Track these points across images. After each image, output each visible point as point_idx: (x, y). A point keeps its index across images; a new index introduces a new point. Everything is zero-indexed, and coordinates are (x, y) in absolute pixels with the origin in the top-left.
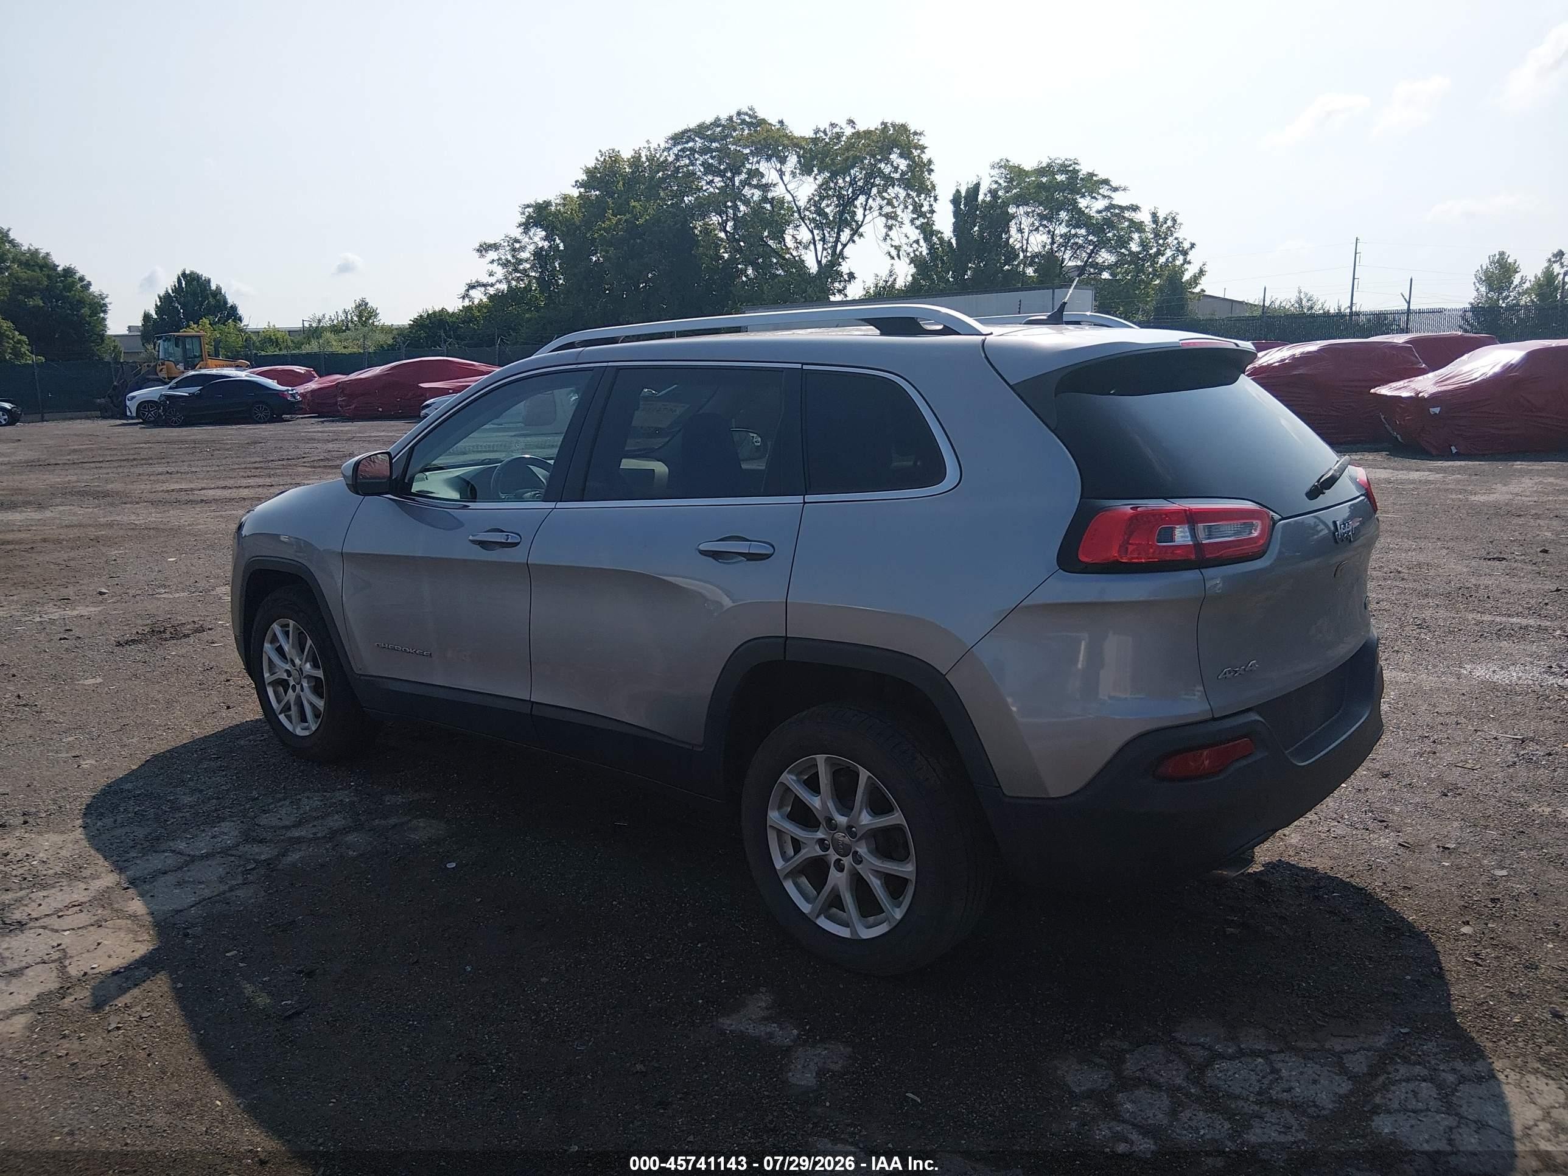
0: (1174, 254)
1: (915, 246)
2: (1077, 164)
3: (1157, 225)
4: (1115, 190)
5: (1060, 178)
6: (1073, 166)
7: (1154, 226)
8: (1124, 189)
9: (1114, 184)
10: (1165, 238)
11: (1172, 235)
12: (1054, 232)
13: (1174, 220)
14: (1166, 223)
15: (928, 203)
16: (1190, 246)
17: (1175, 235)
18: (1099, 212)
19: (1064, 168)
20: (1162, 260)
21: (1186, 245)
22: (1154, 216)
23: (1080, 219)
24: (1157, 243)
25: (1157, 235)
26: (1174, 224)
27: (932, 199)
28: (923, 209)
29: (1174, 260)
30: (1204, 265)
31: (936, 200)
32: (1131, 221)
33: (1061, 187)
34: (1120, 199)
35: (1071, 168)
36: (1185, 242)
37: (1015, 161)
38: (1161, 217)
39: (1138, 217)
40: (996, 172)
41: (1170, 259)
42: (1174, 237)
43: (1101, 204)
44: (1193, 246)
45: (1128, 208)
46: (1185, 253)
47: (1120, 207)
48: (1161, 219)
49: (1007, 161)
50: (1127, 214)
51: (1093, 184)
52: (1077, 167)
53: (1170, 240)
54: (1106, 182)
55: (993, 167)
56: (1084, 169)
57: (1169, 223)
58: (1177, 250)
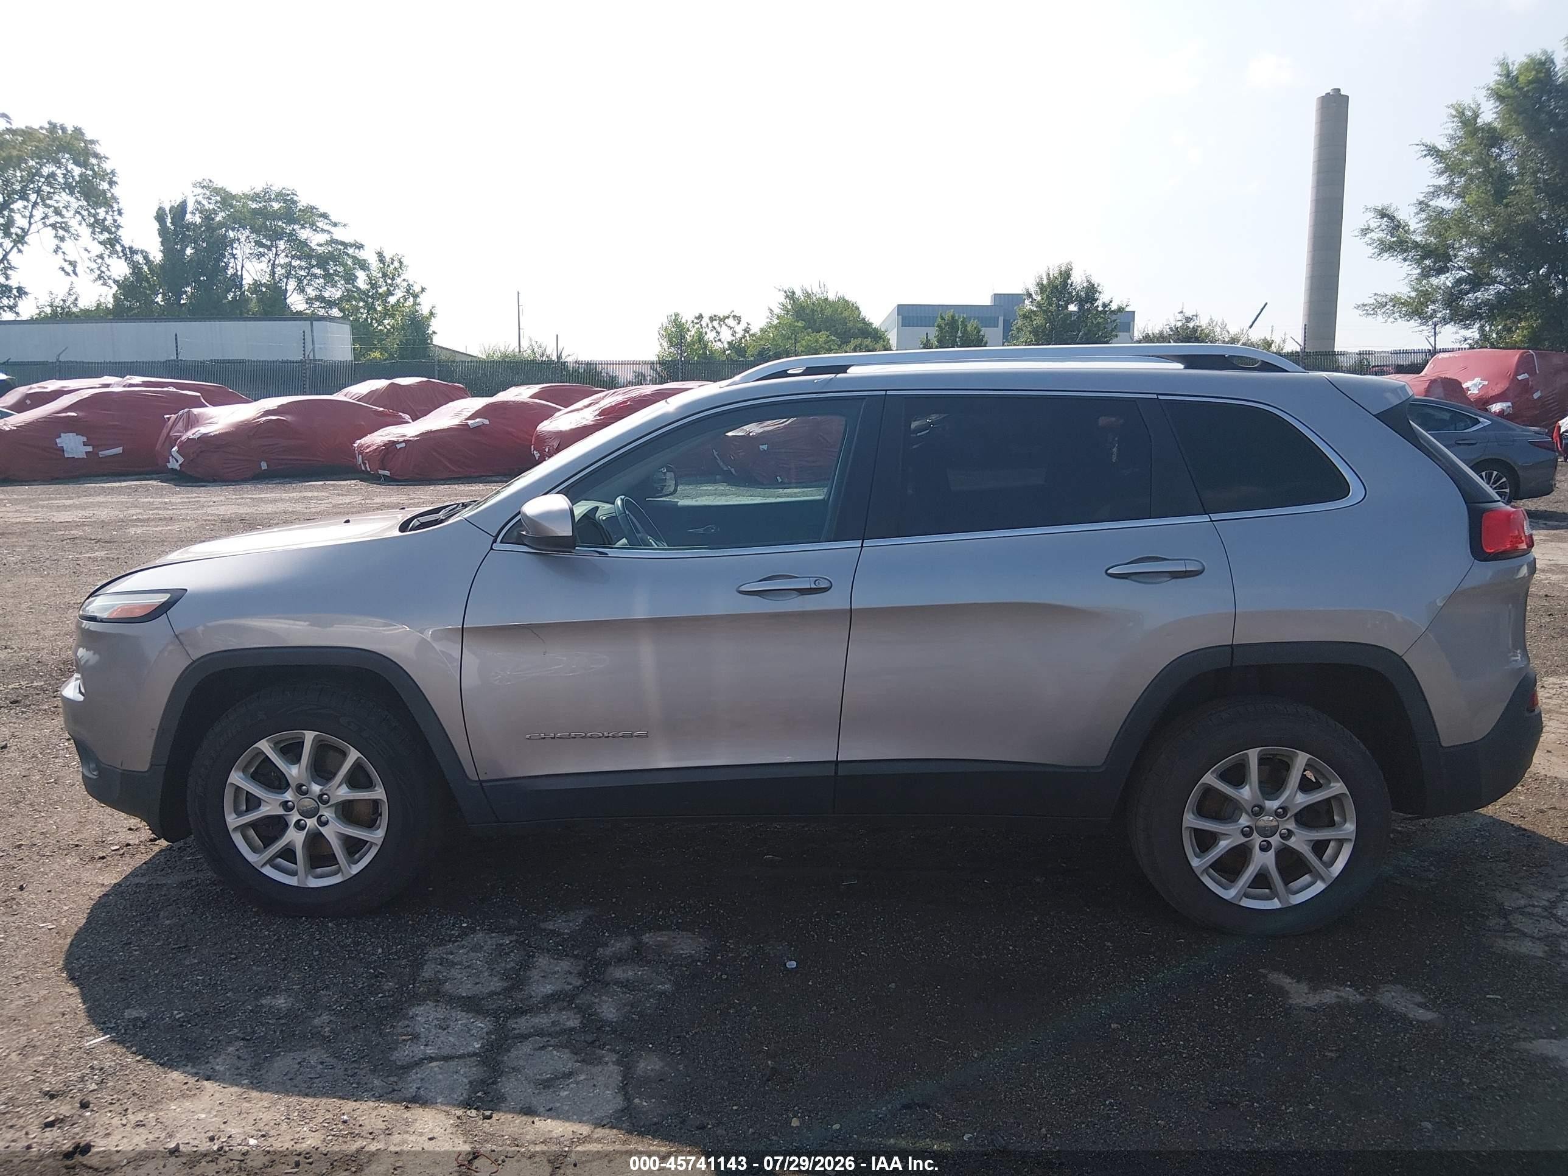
0: (404, 296)
1: (99, 261)
2: (296, 195)
3: (384, 265)
4: (335, 225)
5: (276, 206)
6: (292, 196)
7: (382, 266)
8: (345, 225)
9: (334, 218)
10: (393, 279)
11: (399, 275)
12: (274, 261)
13: (401, 263)
14: (392, 263)
15: (111, 218)
16: (420, 290)
17: (403, 277)
18: (321, 245)
19: (281, 196)
20: (392, 300)
21: (417, 289)
22: (381, 256)
23: (302, 250)
24: (386, 282)
25: (384, 275)
26: (401, 265)
27: (116, 213)
28: (106, 223)
29: (405, 300)
30: (433, 307)
31: (120, 213)
32: (354, 258)
33: (275, 216)
34: (339, 234)
35: (289, 198)
36: (415, 285)
37: (219, 183)
38: (388, 257)
39: (362, 255)
40: (199, 191)
41: (402, 300)
42: (402, 278)
43: (322, 238)
44: (423, 290)
45: (351, 245)
46: (416, 296)
47: (342, 243)
48: (388, 260)
49: (211, 181)
50: (350, 251)
51: (310, 216)
52: (295, 198)
53: (398, 280)
54: (324, 216)
55: (194, 186)
56: (304, 200)
57: (396, 264)
58: (408, 291)
